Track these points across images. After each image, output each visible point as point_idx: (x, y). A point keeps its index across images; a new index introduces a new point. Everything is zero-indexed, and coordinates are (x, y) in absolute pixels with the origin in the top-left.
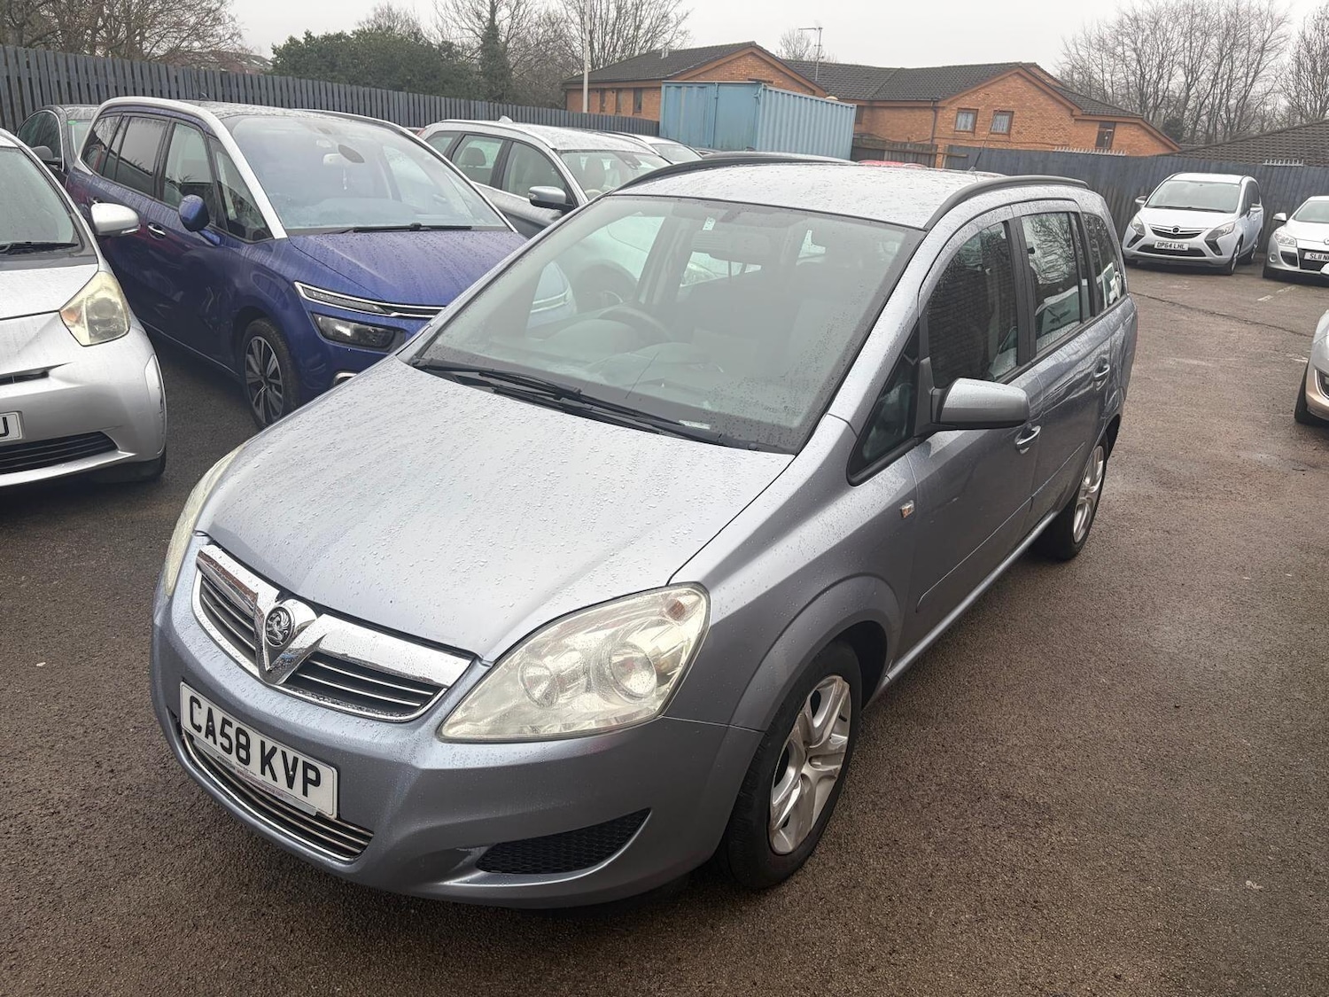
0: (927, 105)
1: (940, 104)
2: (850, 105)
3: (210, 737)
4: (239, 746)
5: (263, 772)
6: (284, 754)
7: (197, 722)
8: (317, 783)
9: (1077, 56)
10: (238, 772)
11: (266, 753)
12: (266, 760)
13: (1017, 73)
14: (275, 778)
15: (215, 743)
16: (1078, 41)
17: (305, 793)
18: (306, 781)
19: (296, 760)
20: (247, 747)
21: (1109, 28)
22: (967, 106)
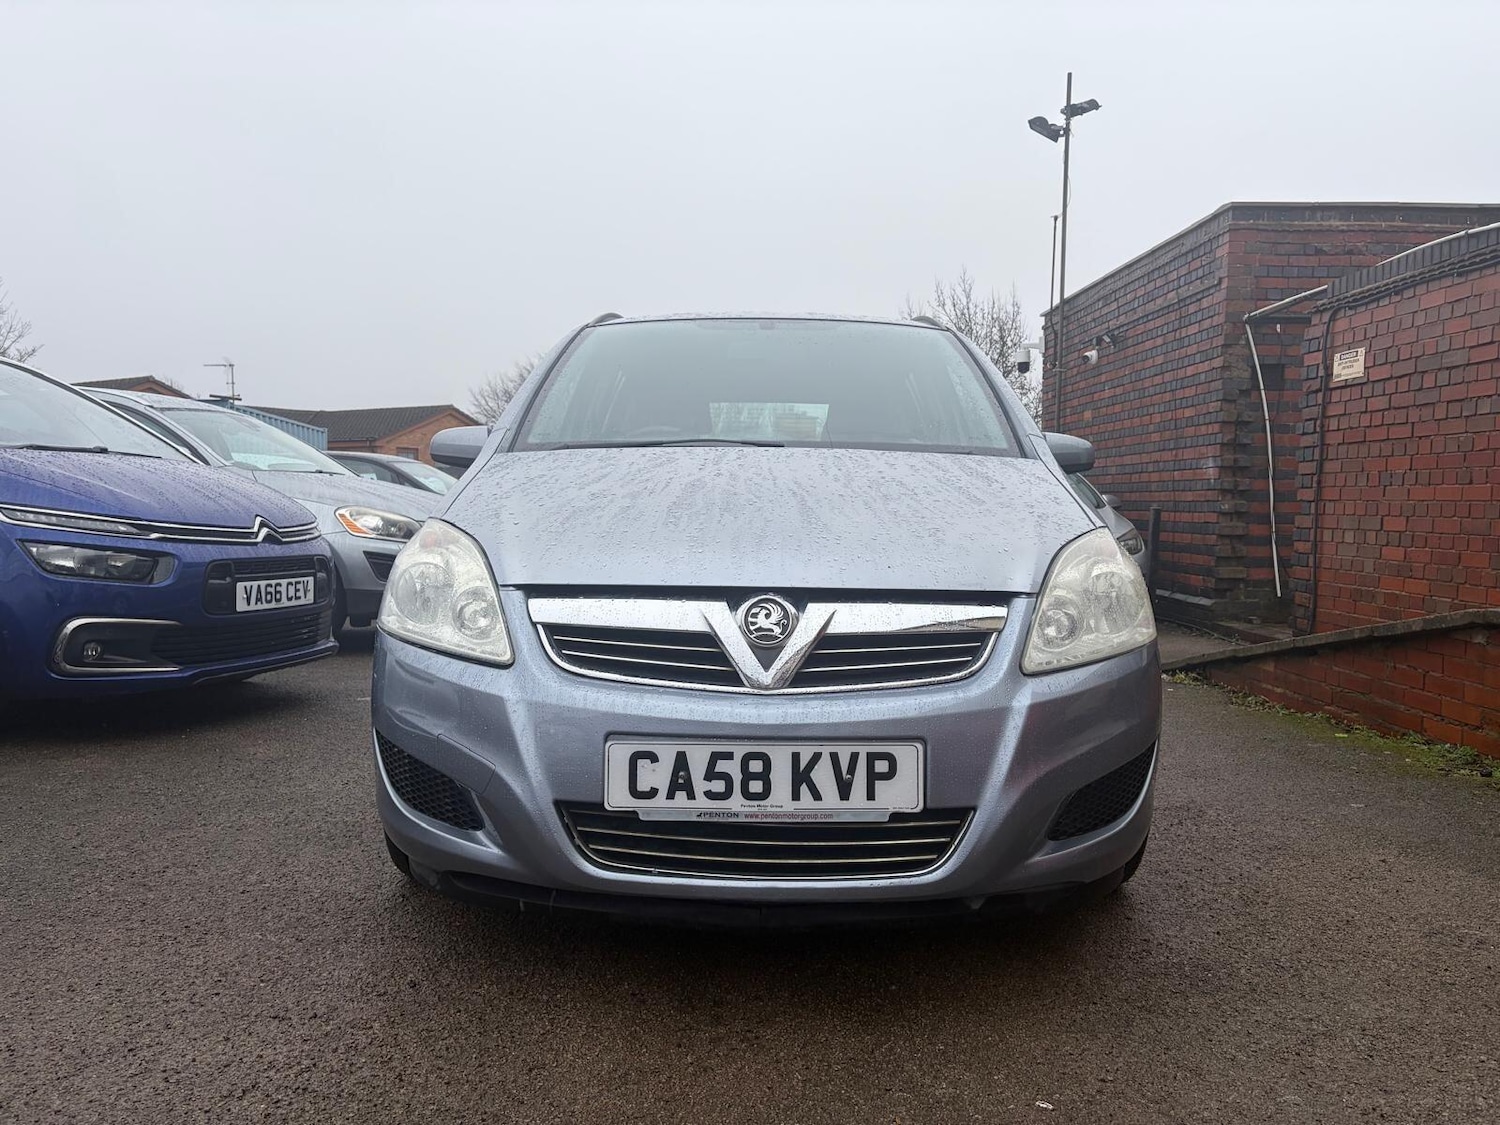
0: (364, 445)
1: (377, 444)
2: (321, 429)
3: (681, 796)
4: (747, 776)
5: (796, 796)
6: (834, 757)
7: (643, 786)
8: (890, 774)
9: (486, 407)
10: (746, 816)
11: (802, 767)
12: (801, 777)
13: (451, 415)
14: (817, 796)
15: (691, 796)
16: (486, 394)
17: (871, 796)
18: (873, 777)
19: (854, 757)
20: (765, 776)
21: (512, 381)
22: (406, 446)
